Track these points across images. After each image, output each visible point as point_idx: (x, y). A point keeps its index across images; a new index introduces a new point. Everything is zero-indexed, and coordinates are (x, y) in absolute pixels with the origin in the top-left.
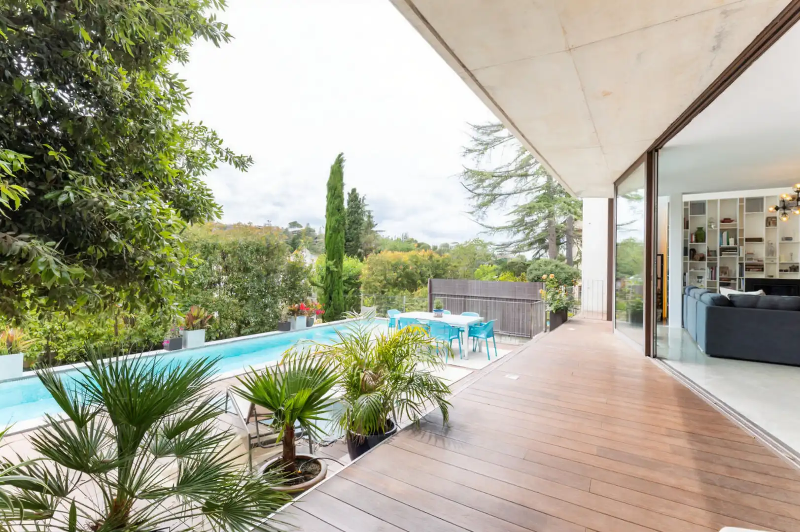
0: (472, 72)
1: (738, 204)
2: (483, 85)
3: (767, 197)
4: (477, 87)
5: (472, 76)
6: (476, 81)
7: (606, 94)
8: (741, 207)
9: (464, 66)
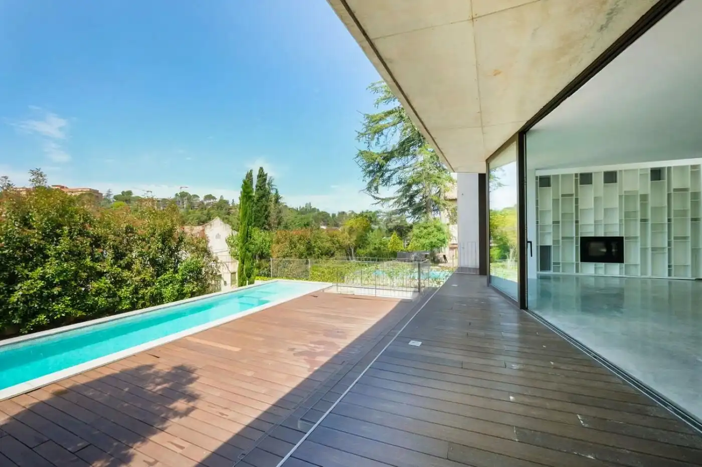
0: (373, 42)
1: (574, 178)
2: (383, 57)
3: (595, 173)
4: (376, 59)
5: (372, 45)
6: (376, 52)
7: (497, 73)
8: (576, 180)
9: (365, 34)
